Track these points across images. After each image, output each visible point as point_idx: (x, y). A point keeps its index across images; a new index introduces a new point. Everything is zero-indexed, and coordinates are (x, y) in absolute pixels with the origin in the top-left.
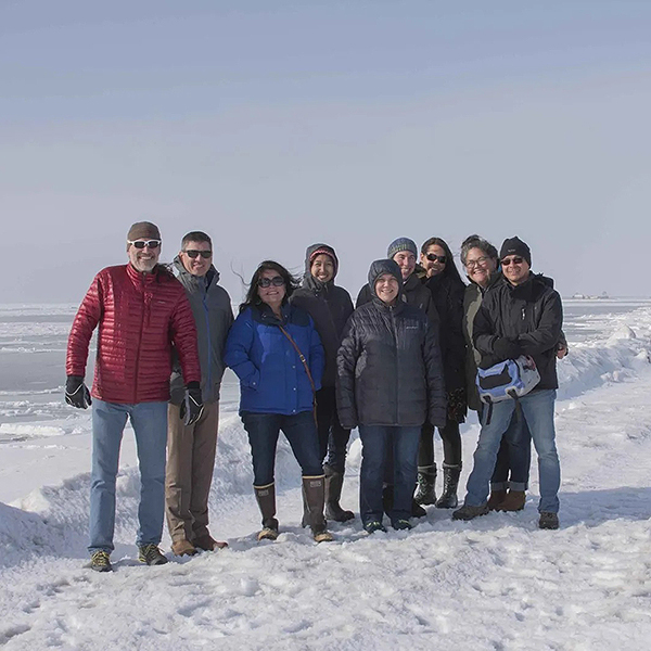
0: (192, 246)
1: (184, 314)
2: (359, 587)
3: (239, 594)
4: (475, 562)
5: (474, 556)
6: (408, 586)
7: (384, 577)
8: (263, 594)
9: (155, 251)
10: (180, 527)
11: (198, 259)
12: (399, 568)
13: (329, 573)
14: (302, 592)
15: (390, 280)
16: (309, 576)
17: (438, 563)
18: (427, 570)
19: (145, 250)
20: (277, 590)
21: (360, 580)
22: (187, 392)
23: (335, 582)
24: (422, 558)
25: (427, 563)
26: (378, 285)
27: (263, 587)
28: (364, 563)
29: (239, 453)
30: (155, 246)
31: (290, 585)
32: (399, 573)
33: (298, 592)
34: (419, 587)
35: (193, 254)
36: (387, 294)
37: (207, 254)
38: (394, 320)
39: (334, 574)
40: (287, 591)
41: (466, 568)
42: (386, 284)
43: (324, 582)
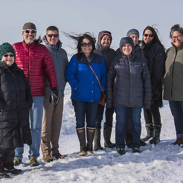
0: (50, 32)
1: (49, 60)
2: (120, 178)
3: (70, 180)
4: (170, 169)
5: (169, 165)
6: (142, 179)
7: (131, 174)
8: (80, 180)
9: (34, 34)
10: (46, 150)
11: (53, 38)
12: (137, 170)
13: (107, 172)
14: (97, 180)
15: (128, 46)
16: (99, 173)
17: (154, 168)
18: (149, 171)
19: (30, 34)
20: (86, 179)
21: (121, 175)
22: (52, 92)
23: (110, 176)
24: (147, 165)
25: (149, 168)
26: (123, 48)
27: (80, 177)
28: (122, 167)
29: (67, 117)
30: (34, 32)
31: (91, 177)
32: (137, 172)
33: (95, 180)
34: (146, 179)
35: (50, 36)
36: (127, 52)
37: (57, 36)
38: (130, 63)
39: (110, 172)
40: (90, 179)
41: (166, 171)
42: (126, 47)
43: (106, 175)
